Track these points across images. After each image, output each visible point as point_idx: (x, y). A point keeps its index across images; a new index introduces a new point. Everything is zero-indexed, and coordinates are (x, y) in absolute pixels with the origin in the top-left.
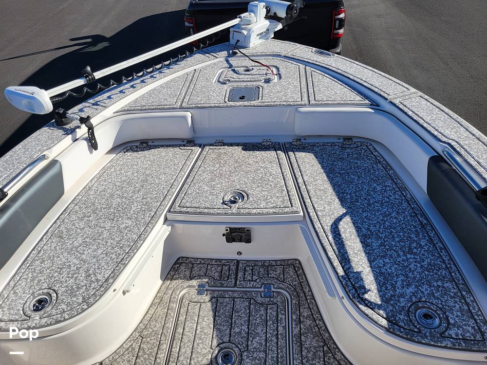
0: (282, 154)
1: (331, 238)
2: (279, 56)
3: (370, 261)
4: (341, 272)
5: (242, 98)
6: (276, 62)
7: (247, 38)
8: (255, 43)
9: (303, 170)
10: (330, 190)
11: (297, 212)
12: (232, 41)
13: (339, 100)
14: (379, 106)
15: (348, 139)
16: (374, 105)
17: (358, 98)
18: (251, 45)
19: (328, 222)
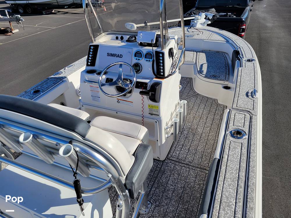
0: (195, 53)
1: (200, 66)
2: (205, 30)
3: (207, 69)
4: (199, 70)
5: (188, 37)
6: (203, 31)
7: (196, 23)
8: (199, 26)
9: (200, 55)
10: (205, 59)
11: (194, 62)
12: (191, 25)
13: (217, 39)
14: (228, 42)
15: (218, 52)
16: (227, 41)
17: (223, 39)
18: (197, 26)
19: (200, 64)
